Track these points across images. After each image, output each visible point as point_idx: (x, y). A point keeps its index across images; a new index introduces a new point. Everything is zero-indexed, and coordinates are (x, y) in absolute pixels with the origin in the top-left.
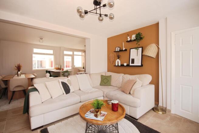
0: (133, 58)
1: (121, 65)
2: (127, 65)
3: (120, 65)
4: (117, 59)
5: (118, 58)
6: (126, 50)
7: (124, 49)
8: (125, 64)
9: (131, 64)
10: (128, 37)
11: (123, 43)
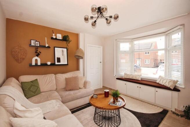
0: (59, 57)
1: (41, 64)
2: (51, 64)
3: (39, 64)
4: (35, 57)
5: (37, 56)
6: (49, 47)
7: (47, 45)
8: (49, 63)
9: (56, 63)
10: (54, 34)
11: (46, 38)
